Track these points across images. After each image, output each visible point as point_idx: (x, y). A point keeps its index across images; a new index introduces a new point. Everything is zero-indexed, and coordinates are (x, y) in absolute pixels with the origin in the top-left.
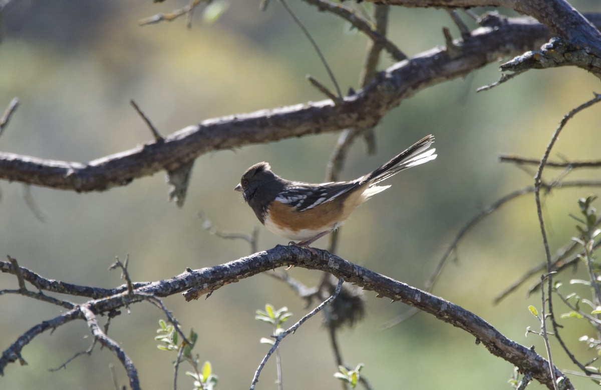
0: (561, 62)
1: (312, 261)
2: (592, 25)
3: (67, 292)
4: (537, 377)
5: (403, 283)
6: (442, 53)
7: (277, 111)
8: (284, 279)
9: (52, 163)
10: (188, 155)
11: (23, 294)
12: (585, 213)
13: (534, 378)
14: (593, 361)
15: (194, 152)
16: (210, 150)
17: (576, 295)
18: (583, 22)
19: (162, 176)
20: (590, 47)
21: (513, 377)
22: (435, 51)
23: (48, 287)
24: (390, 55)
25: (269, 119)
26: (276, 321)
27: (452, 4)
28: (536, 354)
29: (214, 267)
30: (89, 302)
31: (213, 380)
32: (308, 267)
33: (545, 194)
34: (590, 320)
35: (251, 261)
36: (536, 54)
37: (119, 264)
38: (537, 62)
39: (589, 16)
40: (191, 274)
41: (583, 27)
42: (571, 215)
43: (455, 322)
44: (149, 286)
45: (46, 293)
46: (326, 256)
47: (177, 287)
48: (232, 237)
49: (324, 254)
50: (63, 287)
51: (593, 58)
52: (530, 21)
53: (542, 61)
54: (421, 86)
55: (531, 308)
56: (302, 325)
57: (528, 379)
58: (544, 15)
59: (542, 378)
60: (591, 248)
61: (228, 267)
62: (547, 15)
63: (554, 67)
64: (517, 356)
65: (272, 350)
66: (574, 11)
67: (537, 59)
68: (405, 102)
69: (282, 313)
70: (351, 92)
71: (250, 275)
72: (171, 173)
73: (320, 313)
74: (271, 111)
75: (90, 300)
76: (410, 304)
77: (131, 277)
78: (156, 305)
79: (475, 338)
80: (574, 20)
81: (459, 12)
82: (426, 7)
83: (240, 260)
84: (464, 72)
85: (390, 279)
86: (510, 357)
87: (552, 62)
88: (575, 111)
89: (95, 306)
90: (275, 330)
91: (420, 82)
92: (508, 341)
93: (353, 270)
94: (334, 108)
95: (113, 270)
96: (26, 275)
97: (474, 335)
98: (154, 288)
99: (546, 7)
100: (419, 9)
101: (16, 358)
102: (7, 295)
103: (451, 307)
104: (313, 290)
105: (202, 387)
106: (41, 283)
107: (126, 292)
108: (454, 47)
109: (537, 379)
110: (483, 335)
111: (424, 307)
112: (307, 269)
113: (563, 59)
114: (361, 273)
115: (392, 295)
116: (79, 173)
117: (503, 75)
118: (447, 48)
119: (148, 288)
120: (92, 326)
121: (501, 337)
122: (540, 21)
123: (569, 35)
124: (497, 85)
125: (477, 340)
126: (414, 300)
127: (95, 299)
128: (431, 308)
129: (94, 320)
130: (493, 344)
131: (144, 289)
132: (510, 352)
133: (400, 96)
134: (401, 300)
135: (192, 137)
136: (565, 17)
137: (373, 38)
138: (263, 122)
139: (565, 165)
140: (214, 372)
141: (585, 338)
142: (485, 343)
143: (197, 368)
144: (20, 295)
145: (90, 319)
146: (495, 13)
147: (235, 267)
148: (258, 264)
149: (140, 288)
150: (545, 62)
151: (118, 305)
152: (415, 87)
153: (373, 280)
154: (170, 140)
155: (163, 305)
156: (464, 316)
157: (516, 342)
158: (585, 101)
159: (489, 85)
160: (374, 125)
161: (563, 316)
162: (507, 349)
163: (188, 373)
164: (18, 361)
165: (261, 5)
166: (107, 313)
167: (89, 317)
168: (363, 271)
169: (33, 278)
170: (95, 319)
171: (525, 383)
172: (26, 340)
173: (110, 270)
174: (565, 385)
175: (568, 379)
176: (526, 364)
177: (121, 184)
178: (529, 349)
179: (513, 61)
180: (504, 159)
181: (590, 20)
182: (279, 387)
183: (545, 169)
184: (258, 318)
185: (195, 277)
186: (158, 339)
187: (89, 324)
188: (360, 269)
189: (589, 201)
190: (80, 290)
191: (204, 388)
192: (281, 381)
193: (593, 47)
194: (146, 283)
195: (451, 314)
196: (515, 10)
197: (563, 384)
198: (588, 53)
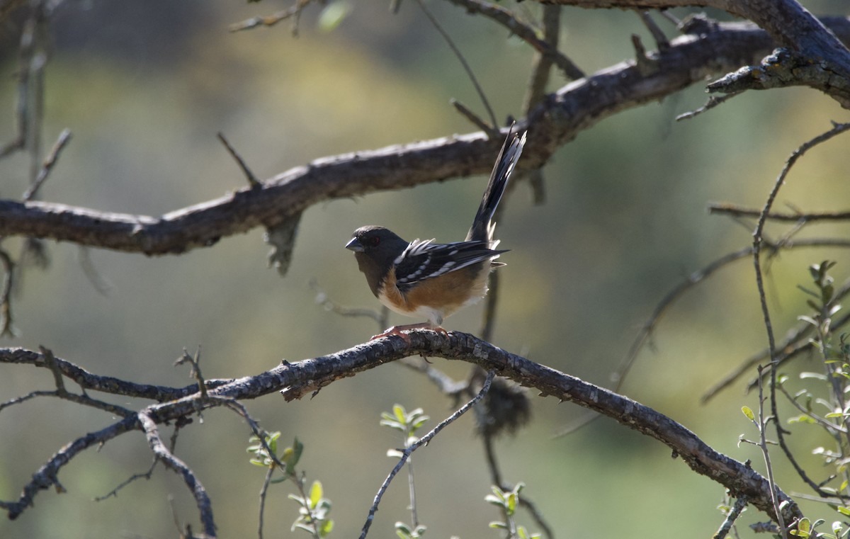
0: (789, 80)
1: (451, 348)
2: (829, 31)
3: (122, 392)
4: (754, 501)
5: (574, 378)
6: (631, 70)
7: (411, 147)
8: (424, 370)
9: (114, 217)
10: (293, 205)
11: (62, 397)
12: (819, 283)
13: (750, 502)
14: (830, 479)
15: (302, 202)
16: (323, 199)
17: (808, 392)
18: (817, 27)
19: (259, 235)
20: (826, 61)
21: (724, 502)
22: (622, 66)
23: (97, 386)
24: (562, 72)
25: (402, 157)
26: (407, 428)
27: (643, 3)
28: (753, 471)
29: (319, 359)
30: (149, 407)
31: (325, 505)
32: (447, 356)
33: (770, 257)
34: (825, 426)
35: (369, 350)
36: (754, 70)
37: (188, 358)
38: (756, 81)
39: (827, 21)
40: (288, 368)
41: (818, 34)
42: (799, 287)
43: (644, 429)
44: (232, 384)
45: (93, 394)
46: (471, 341)
47: (269, 385)
48: (354, 314)
49: (468, 340)
50: (118, 386)
51: (830, 75)
52: (748, 26)
53: (763, 79)
54: (603, 114)
55: (746, 410)
56: (438, 434)
57: (742, 504)
58: (765, 18)
59: (761, 503)
60: (827, 329)
61: (338, 357)
62: (770, 17)
63: (779, 87)
64: (727, 474)
65: (398, 468)
66: (806, 13)
67: (756, 77)
68: (583, 135)
69: (416, 417)
70: (510, 122)
71: (371, 367)
72: (271, 230)
73: (470, 412)
74: (404, 146)
75: (151, 404)
76: (584, 405)
77: (203, 375)
78: (238, 412)
79: (671, 451)
80: (806, 25)
81: (653, 14)
82: (609, 8)
83: (354, 349)
84: (660, 95)
85: (557, 371)
86: (718, 474)
87: (775, 80)
88: (806, 147)
89: (157, 412)
90: (407, 440)
91: (602, 108)
92: (715, 454)
93: (507, 361)
94: (488, 143)
95: (179, 366)
96: (67, 370)
97: (670, 445)
98: (238, 387)
99: (769, 8)
100: (599, 10)
101: (51, 484)
102: (40, 398)
103: (638, 409)
104: (462, 385)
105: (310, 514)
106: (88, 381)
107: (198, 395)
108: (647, 61)
109: (755, 504)
110: (682, 446)
111: (602, 409)
112: (445, 360)
113: (791, 76)
114: (517, 364)
115: (559, 393)
116: (148, 230)
117: (711, 97)
118: (638, 62)
119: (230, 387)
120: (151, 440)
121: (706, 449)
122: (760, 26)
123: (799, 45)
124: (704, 111)
125: (673, 453)
126: (590, 400)
127: (161, 401)
128: (611, 411)
129: (156, 432)
130: (694, 458)
131: (224, 389)
132: (717, 469)
133: (575, 126)
134: (572, 400)
135: (299, 182)
136: (793, 21)
137: (539, 49)
138: (392, 161)
139: (797, 218)
140: (325, 495)
141: (820, 450)
142: (684, 457)
143: (303, 490)
144: (58, 399)
145: (149, 430)
146: (702, 16)
147: (347, 358)
148: (379, 353)
149: (219, 388)
150: (767, 81)
151: (189, 410)
152: (595, 115)
153: (534, 373)
154: (270, 185)
155: (247, 413)
156: (656, 420)
157: (726, 456)
158: (820, 133)
159: (692, 111)
160: (541, 165)
161: (791, 421)
162: (713, 465)
163: (291, 496)
164: (53, 487)
165: (392, 6)
166: (173, 421)
167: (148, 428)
168: (521, 361)
169: (76, 374)
170: (157, 430)
171: (738, 509)
172: (64, 459)
173: (176, 365)
174: (791, 513)
175: (796, 504)
176: (740, 484)
177: (205, 244)
178: (743, 464)
179: (724, 79)
180: (715, 210)
181: (828, 25)
182: (412, 515)
183: (768, 223)
184: (384, 423)
185: (293, 373)
186: (251, 451)
187: (149, 436)
188: (516, 359)
189: (824, 266)
190: (140, 390)
191: (313, 516)
192: (415, 506)
193: (830, 61)
194: (227, 380)
195: (638, 418)
196: (727, 11)
197: (789, 510)
198: (824, 69)
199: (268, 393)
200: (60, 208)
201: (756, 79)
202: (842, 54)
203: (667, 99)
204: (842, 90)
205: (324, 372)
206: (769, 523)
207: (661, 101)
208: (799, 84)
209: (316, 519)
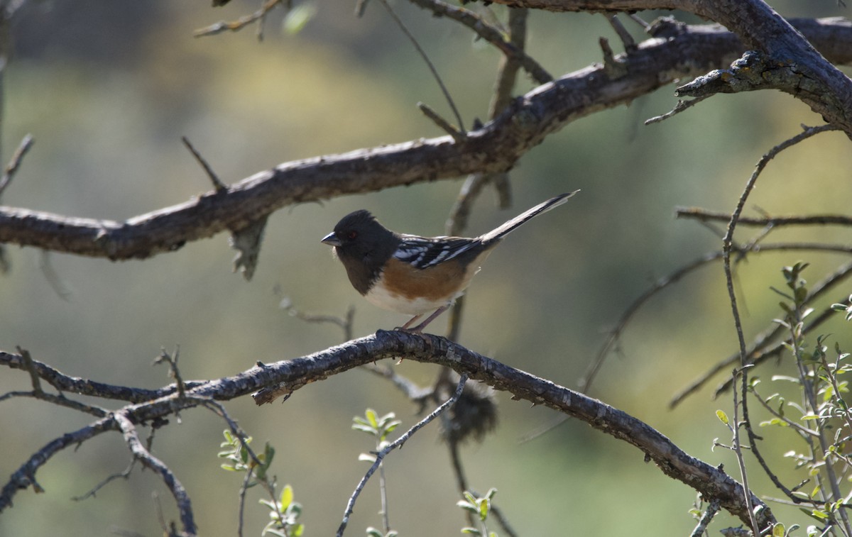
0: (758, 83)
1: (425, 351)
2: (799, 34)
3: (96, 393)
4: (727, 506)
5: (547, 381)
6: (599, 73)
7: (377, 151)
8: (389, 375)
9: (78, 222)
10: (259, 210)
11: (38, 398)
12: (791, 285)
13: (723, 507)
14: (803, 484)
15: (267, 206)
16: (289, 204)
17: (780, 395)
18: (786, 30)
19: (225, 239)
20: (797, 64)
21: (696, 506)
22: (590, 69)
23: (72, 388)
24: (529, 75)
25: (368, 161)
26: (379, 432)
27: (611, 6)
28: (726, 475)
29: (294, 360)
30: (126, 408)
31: (295, 509)
32: (420, 359)
33: (737, 261)
34: (797, 429)
35: (343, 352)
36: (724, 73)
37: (166, 358)
38: (726, 84)
39: (795, 22)
40: (263, 370)
41: (787, 36)
42: (772, 288)
43: (616, 433)
44: (206, 386)
45: (69, 395)
46: (444, 344)
47: (244, 387)
48: (319, 320)
49: (441, 342)
50: (92, 388)
51: (800, 78)
52: (717, 29)
53: (732, 83)
54: (570, 117)
55: (720, 413)
56: (412, 437)
57: (715, 509)
58: (735, 21)
59: (733, 507)
60: (799, 331)
61: (312, 359)
62: (739, 20)
63: (749, 91)
64: (700, 477)
65: (372, 471)
66: (775, 15)
67: (726, 80)
68: (550, 138)
69: (388, 421)
70: (478, 126)
71: (343, 370)
72: (236, 234)
73: (437, 421)
74: (370, 151)
75: (127, 405)
76: (557, 408)
77: (181, 375)
78: (216, 412)
79: (644, 454)
80: (775, 28)
81: (621, 17)
82: (577, 11)
83: (328, 351)
84: (627, 98)
85: (530, 375)
86: (691, 478)
87: (745, 84)
88: (777, 150)
89: (133, 413)
90: (379, 445)
91: (570, 112)
92: (688, 458)
93: (480, 363)
94: (454, 146)
95: (158, 365)
96: (41, 372)
97: (642, 449)
98: (213, 388)
99: (738, 11)
100: (566, 14)
101: (29, 484)
102: (17, 398)
103: (611, 412)
104: (427, 391)
105: (280, 519)
106: (63, 383)
107: (175, 395)
108: (615, 64)
109: (727, 508)
110: (655, 449)
111: (575, 412)
112: (418, 363)
113: (761, 79)
114: (490, 367)
115: (532, 397)
116: (113, 235)
117: (680, 101)
118: (606, 65)
119: (205, 389)
120: (129, 440)
121: (678, 453)
122: (729, 28)
123: (768, 48)
124: (673, 115)
125: (646, 457)
126: (562, 403)
127: (135, 403)
128: (584, 414)
129: (133, 432)
130: (667, 462)
131: (200, 390)
132: (690, 473)
133: (543, 129)
134: (545, 404)
135: (265, 185)
136: (763, 24)
137: (506, 52)
138: (359, 165)
139: (764, 223)
140: (296, 499)
141: (792, 453)
142: (657, 461)
143: (274, 494)
144: (34, 399)
145: (127, 430)
146: (670, 19)
147: (321, 360)
148: (352, 355)
149: (195, 389)
150: (736, 84)
151: (165, 411)
152: (563, 118)
153: (507, 376)
154: (235, 189)
155: (226, 412)
156: (629, 424)
157: (698, 459)
158: (790, 136)
159: (661, 115)
160: (509, 169)
161: (762, 424)
162: (686, 468)
163: (262, 501)
164: (31, 488)
166: (150, 422)
167: (125, 428)
168: (494, 364)
169: (51, 375)
170: (135, 430)
171: (711, 514)
172: (42, 459)
173: (154, 365)
174: (764, 517)
175: (769, 509)
176: (712, 488)
177: (170, 249)
178: (716, 468)
179: (694, 82)
180: (682, 214)
181: (796, 27)
182: (384, 520)
183: (737, 227)
184: (355, 426)
185: (268, 374)
186: (222, 456)
187: (126, 437)
188: (489, 362)
189: (797, 269)
190: (114, 392)
191: (284, 521)
192: (386, 512)
193: (801, 64)
194: (202, 382)
195: (611, 422)
196: (696, 14)
197: (762, 515)
198: (793, 72)
199: (244, 394)
200: (24, 213)
201: (726, 82)
202: (812, 57)
203: (635, 102)
204: (813, 93)
205: (299, 374)
206: (741, 527)
207: (628, 105)
208: (769, 88)
209: (286, 523)
